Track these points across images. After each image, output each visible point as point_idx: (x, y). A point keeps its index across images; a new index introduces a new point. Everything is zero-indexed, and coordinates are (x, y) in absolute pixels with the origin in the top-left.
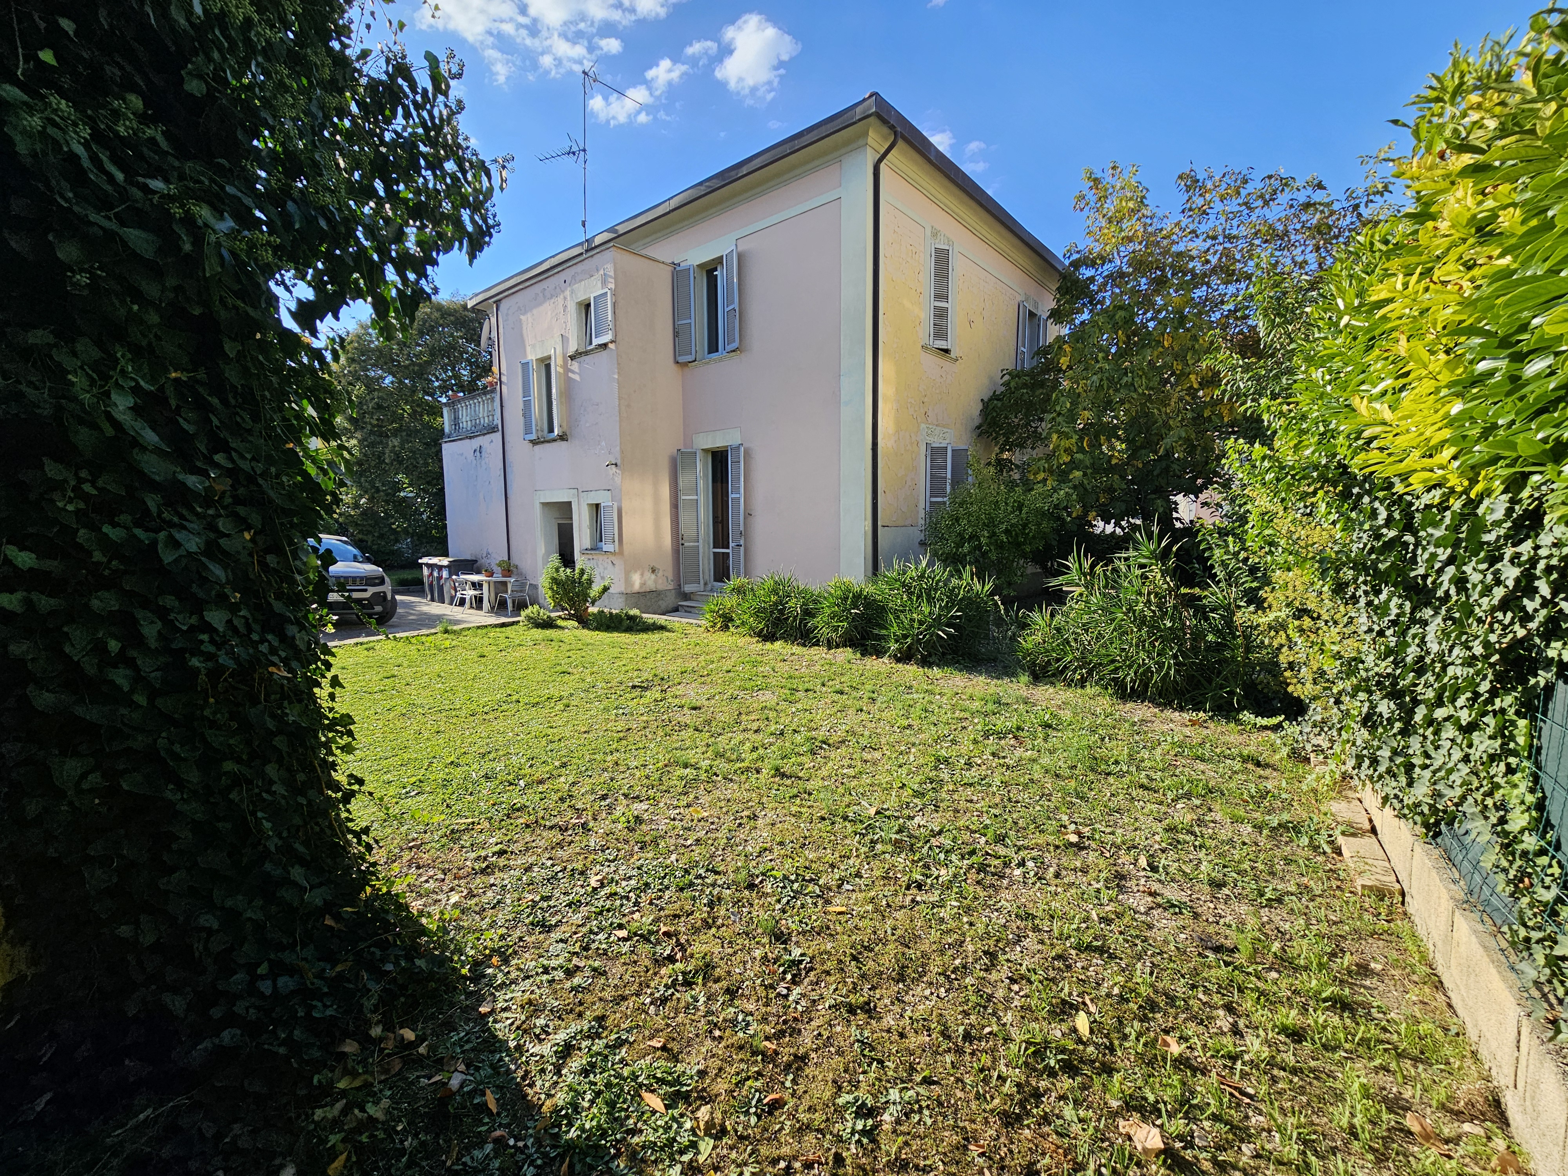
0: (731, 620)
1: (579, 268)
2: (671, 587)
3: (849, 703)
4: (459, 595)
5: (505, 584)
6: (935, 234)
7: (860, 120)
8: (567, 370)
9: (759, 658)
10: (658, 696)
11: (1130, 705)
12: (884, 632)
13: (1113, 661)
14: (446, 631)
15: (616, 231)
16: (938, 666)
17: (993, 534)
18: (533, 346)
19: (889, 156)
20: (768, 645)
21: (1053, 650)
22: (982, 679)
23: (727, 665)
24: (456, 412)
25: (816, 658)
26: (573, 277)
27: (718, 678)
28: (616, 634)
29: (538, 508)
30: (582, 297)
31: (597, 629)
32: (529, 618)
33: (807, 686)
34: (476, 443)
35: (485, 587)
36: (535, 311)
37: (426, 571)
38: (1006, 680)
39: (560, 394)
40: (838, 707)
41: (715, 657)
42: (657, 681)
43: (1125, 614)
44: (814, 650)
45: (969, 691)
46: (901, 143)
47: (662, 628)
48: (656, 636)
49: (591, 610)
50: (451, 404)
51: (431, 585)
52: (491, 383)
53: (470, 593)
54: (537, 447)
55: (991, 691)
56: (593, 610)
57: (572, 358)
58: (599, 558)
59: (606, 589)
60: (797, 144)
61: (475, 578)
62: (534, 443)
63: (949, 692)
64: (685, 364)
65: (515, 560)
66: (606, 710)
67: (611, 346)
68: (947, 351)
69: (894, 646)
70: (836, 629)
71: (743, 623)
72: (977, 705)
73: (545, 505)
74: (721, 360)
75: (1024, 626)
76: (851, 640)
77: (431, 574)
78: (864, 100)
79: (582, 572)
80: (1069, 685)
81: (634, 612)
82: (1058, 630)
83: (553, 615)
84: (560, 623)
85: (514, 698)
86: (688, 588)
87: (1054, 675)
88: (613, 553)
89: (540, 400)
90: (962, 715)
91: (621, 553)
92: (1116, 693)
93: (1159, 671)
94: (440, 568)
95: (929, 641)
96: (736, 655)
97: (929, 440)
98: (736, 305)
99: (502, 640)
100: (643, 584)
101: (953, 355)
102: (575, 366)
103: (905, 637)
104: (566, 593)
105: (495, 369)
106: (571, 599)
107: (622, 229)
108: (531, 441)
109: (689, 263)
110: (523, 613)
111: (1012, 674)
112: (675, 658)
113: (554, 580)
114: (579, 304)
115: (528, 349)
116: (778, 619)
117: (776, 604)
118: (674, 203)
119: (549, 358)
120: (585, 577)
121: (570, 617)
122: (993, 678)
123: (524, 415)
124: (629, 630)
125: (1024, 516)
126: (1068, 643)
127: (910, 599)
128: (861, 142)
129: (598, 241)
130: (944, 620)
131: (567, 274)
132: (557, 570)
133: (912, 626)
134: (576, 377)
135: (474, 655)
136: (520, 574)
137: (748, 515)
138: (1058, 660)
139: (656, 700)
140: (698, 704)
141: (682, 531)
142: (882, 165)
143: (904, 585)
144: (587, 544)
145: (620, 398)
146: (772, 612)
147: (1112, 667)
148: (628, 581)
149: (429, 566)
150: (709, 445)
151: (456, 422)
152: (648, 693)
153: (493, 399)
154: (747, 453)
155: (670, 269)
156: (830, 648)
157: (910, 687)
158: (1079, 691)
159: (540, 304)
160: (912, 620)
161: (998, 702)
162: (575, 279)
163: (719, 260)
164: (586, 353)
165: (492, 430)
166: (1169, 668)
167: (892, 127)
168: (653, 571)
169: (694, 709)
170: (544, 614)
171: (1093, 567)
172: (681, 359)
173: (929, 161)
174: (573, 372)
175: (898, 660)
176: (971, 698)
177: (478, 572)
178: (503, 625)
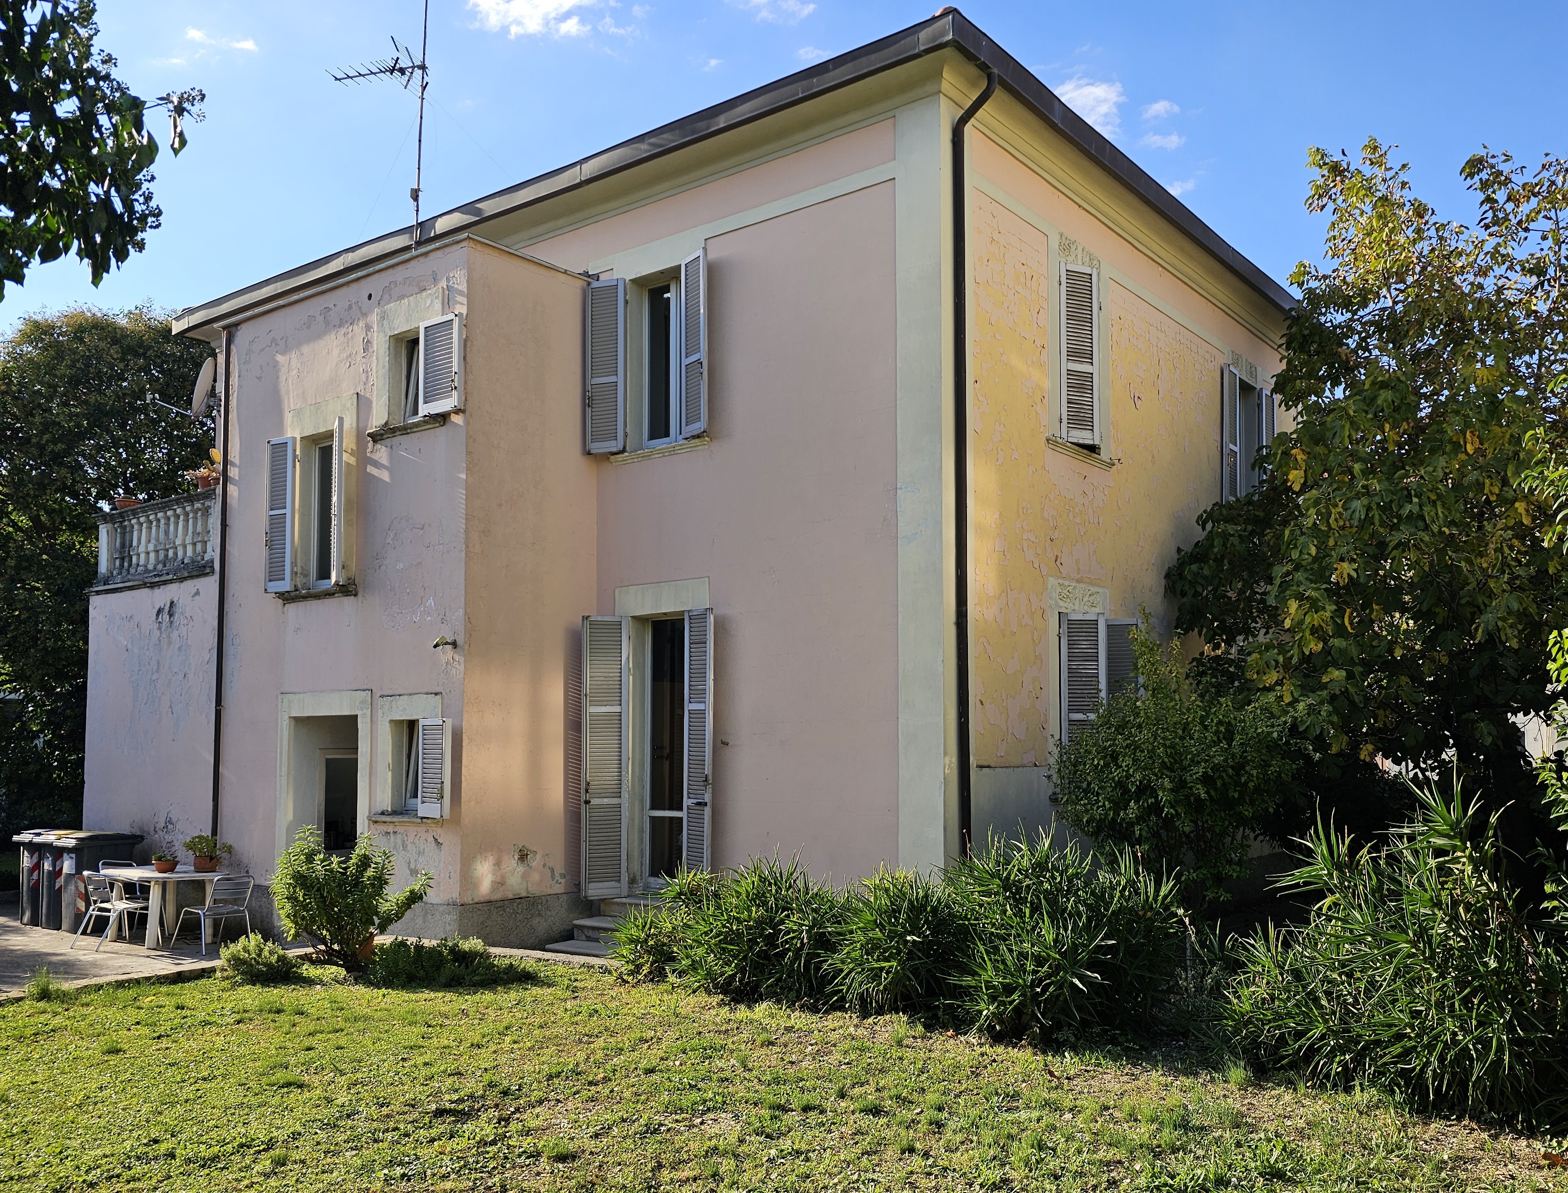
0: (671, 958)
1: (400, 274)
2: (559, 889)
3: (888, 1133)
4: (93, 912)
5: (200, 885)
6: (1066, 246)
7: (928, 51)
8: (364, 460)
9: (719, 1041)
10: (489, 1132)
11: (1435, 1126)
12: (968, 981)
13: (1400, 1037)
14: (44, 995)
15: (479, 212)
16: (1075, 1049)
17: (1180, 785)
18: (298, 413)
19: (980, 113)
20: (743, 1013)
21: (1289, 1015)
22: (1156, 1077)
23: (650, 1056)
24: (125, 534)
25: (833, 1037)
26: (387, 289)
27: (623, 1087)
28: (427, 994)
29: (285, 731)
30: (401, 326)
31: (388, 982)
32: (237, 962)
33: (807, 1098)
34: (162, 596)
35: (155, 894)
36: (305, 349)
37: (26, 860)
38: (1204, 1076)
39: (349, 505)
40: (865, 1143)
41: (625, 1039)
42: (493, 1097)
43: (1414, 944)
44: (833, 1020)
45: (1128, 1102)
46: (999, 93)
47: (526, 978)
48: (512, 996)
49: (378, 940)
50: (117, 518)
51: (35, 890)
52: (205, 480)
53: (119, 905)
54: (292, 608)
55: (1170, 1102)
56: (383, 940)
57: (376, 437)
58: (410, 832)
59: (414, 898)
60: (817, 83)
61: (134, 874)
62: (287, 598)
63: (1089, 1105)
64: (607, 457)
65: (227, 836)
66: (367, 1169)
67: (456, 419)
68: (1093, 449)
69: (987, 1010)
70: (875, 975)
71: (694, 966)
72: (1142, 1132)
73: (300, 722)
74: (672, 452)
75: (1235, 966)
76: (906, 997)
77: (37, 866)
78: (934, 19)
79: (365, 862)
80: (1323, 1086)
81: (474, 944)
82: (1297, 975)
83: (293, 953)
84: (308, 970)
85: (163, 1147)
86: (595, 891)
87: (1293, 1065)
88: (439, 822)
89: (305, 516)
90: (1111, 1154)
91: (454, 820)
92: (1409, 1101)
93: (1482, 1056)
94: (58, 853)
95: (1054, 998)
96: (672, 1034)
97: (1065, 606)
98: (702, 355)
99: (169, 1012)
100: (499, 884)
101: (1104, 455)
102: (381, 453)
103: (1009, 990)
104: (325, 905)
105: (216, 454)
106: (334, 921)
107: (489, 208)
108: (282, 596)
109: (616, 275)
110: (225, 952)
111: (1216, 1066)
112: (541, 1044)
113: (301, 880)
114: (397, 339)
115: (288, 418)
116: (763, 955)
117: (760, 923)
118: (589, 169)
119: (329, 435)
120: (370, 872)
121: (329, 958)
122: (1177, 1073)
123: (269, 544)
124: (454, 984)
125: (1237, 750)
126: (1316, 1000)
127: (1020, 914)
128: (929, 88)
129: (441, 226)
130: (1083, 956)
131: (375, 285)
132: (310, 858)
133: (1022, 968)
134: (385, 476)
135: (96, 1048)
136: (237, 864)
137: (721, 744)
138: (1299, 1035)
139: (483, 1143)
140: (572, 1147)
141: (588, 773)
142: (968, 128)
143: (1006, 885)
144: (385, 800)
145: (469, 518)
146: (753, 942)
147: (1397, 1049)
148: (467, 879)
149: (32, 847)
150: (647, 609)
151: (124, 552)
152: (469, 1127)
153: (206, 511)
154: (721, 627)
155: (579, 284)
156: (865, 1015)
157: (1016, 1096)
158: (1342, 1097)
159: (319, 336)
160: (1023, 955)
161: (1184, 1125)
162: (390, 294)
163: (674, 273)
164: (405, 430)
165: (200, 570)
166: (1500, 1049)
167: (983, 67)
168: (523, 857)
169: (562, 1158)
170: (271, 952)
171: (1354, 850)
172: (598, 447)
173: (1053, 126)
174: (376, 464)
175: (997, 1038)
176: (1133, 1117)
177: (143, 862)
178: (179, 978)
